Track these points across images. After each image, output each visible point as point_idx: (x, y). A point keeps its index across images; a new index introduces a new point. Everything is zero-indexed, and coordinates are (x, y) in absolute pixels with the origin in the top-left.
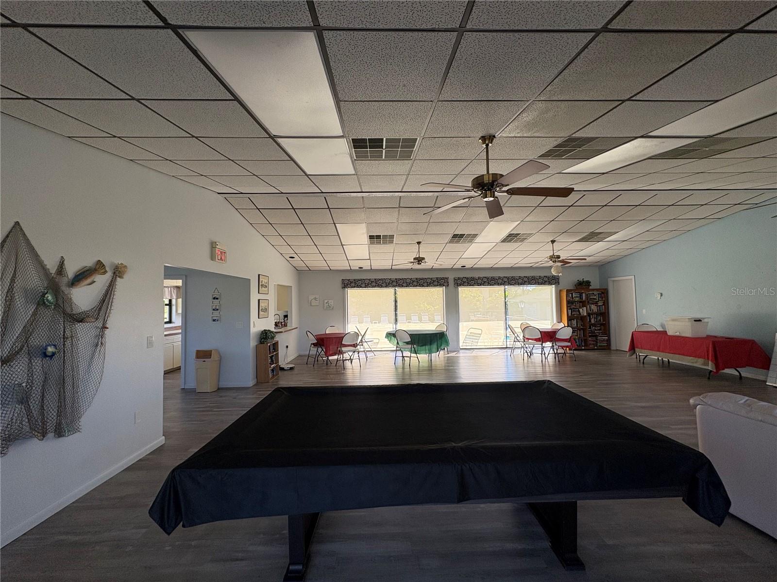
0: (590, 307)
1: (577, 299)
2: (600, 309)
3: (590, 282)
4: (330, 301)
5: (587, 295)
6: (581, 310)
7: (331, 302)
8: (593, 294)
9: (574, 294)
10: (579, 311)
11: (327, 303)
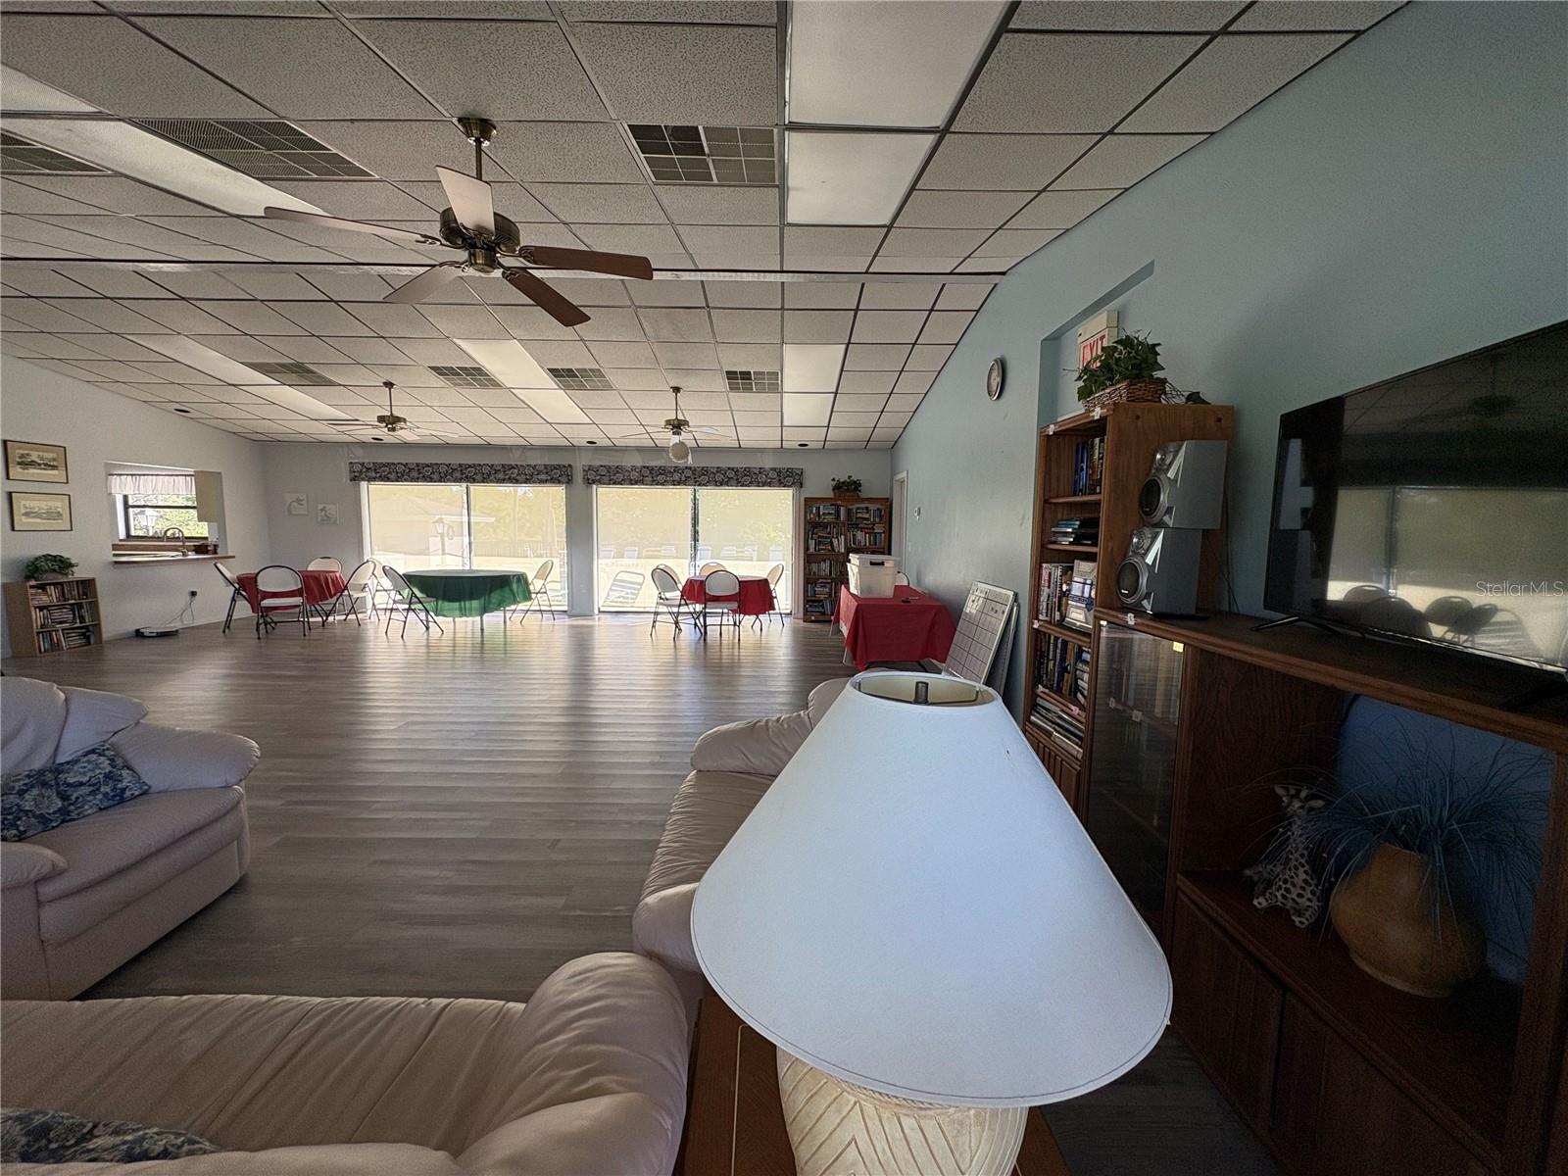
0: (854, 535)
1: (829, 518)
2: (875, 539)
3: (860, 485)
4: (328, 507)
5: (849, 511)
6: (835, 541)
7: (332, 509)
8: (867, 508)
9: (821, 507)
10: (831, 543)
11: (322, 510)
